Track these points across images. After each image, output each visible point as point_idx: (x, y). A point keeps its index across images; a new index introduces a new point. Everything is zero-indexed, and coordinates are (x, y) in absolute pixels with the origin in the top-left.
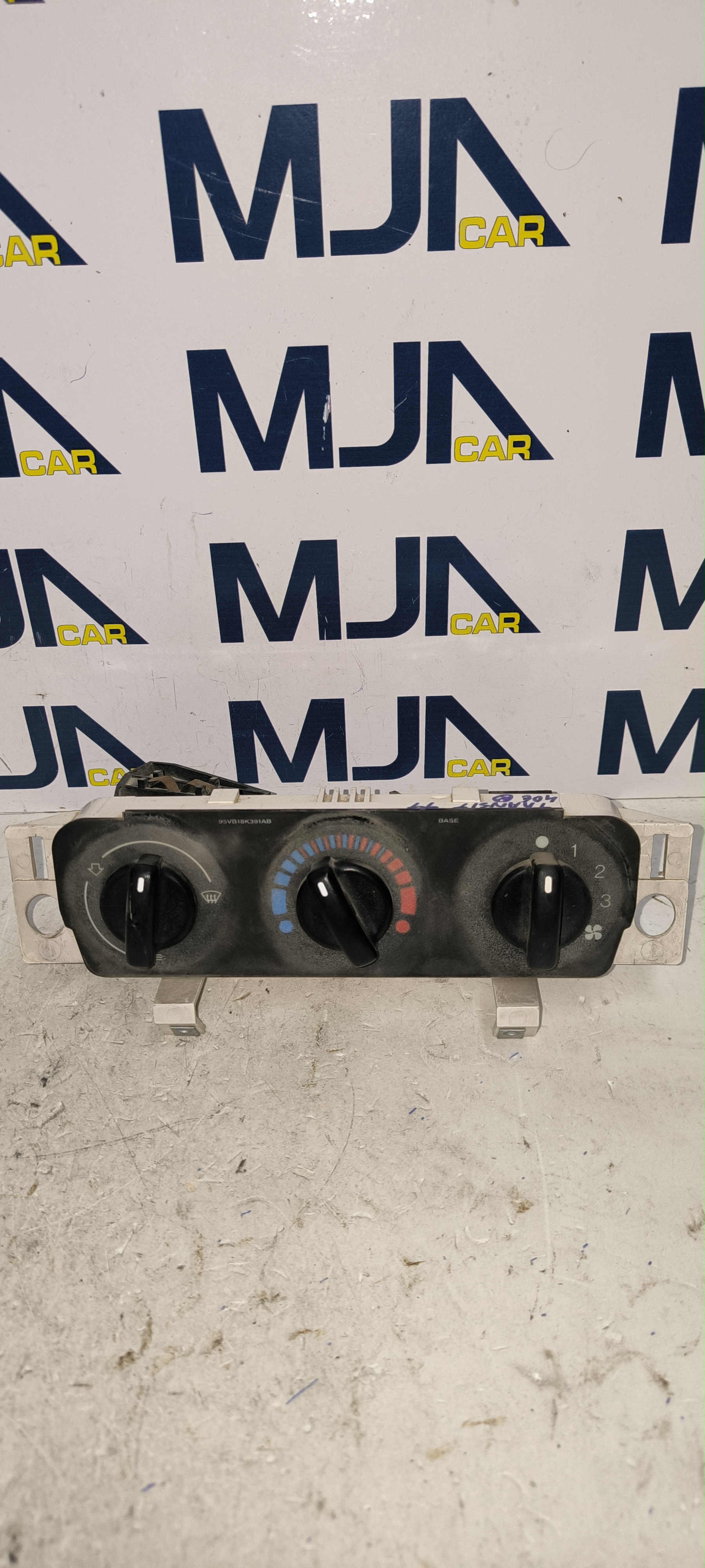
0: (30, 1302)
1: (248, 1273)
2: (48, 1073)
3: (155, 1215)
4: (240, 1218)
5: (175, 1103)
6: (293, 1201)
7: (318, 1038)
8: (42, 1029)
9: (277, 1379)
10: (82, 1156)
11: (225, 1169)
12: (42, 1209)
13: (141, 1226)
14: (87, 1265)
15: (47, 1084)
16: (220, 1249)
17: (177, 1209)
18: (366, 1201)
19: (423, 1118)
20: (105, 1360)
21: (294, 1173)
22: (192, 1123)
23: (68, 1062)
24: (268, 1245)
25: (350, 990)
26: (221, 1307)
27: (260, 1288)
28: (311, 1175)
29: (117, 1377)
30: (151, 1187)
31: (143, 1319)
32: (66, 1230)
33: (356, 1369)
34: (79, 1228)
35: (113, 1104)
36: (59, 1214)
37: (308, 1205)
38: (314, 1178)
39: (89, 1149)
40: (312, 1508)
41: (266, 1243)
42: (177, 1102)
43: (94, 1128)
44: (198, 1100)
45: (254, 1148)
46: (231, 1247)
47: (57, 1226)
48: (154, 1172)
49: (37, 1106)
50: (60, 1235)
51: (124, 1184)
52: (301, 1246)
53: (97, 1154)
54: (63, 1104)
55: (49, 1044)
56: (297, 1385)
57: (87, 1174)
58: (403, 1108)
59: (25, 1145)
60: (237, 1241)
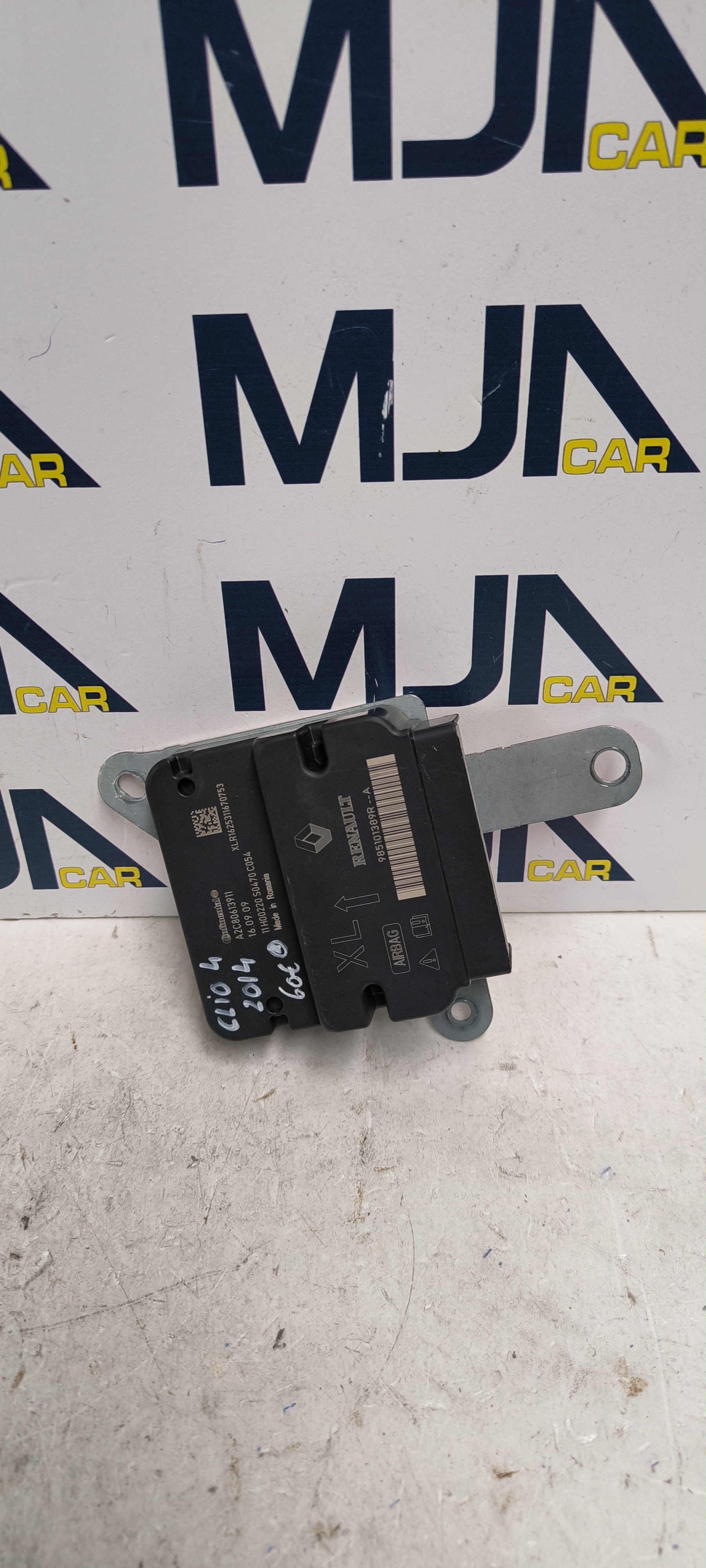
1: (299, 1495)
2: (30, 1209)
3: (174, 1413)
4: (282, 1414)
5: (190, 1251)
6: (348, 1387)
7: (362, 1152)
8: (19, 1146)
10: (78, 1329)
11: (259, 1343)
12: (31, 1409)
13: (158, 1429)
14: (93, 1490)
15: (29, 1224)
16: (259, 1461)
17: (202, 1404)
18: (439, 1385)
19: (500, 1264)
21: (346, 1347)
22: (213, 1279)
23: (55, 1194)
24: (322, 1453)
25: (397, 1083)
26: (268, 1548)
27: (315, 1519)
28: (368, 1350)
30: (168, 1371)
32: (63, 1438)
34: (80, 1436)
35: (114, 1252)
36: (53, 1416)
37: (366, 1393)
38: (371, 1353)
39: (86, 1319)
41: (318, 1451)
42: (193, 1248)
43: (90, 1289)
44: (219, 1245)
45: (294, 1313)
46: (273, 1458)
47: (51, 1433)
48: (171, 1349)
49: (18, 1257)
50: (56, 1446)
51: (134, 1368)
52: (362, 1453)
53: (97, 1325)
54: (50, 1253)
55: (30, 1167)
57: (86, 1355)
58: (475, 1250)
59: (6, 1314)
60: (280, 1449)
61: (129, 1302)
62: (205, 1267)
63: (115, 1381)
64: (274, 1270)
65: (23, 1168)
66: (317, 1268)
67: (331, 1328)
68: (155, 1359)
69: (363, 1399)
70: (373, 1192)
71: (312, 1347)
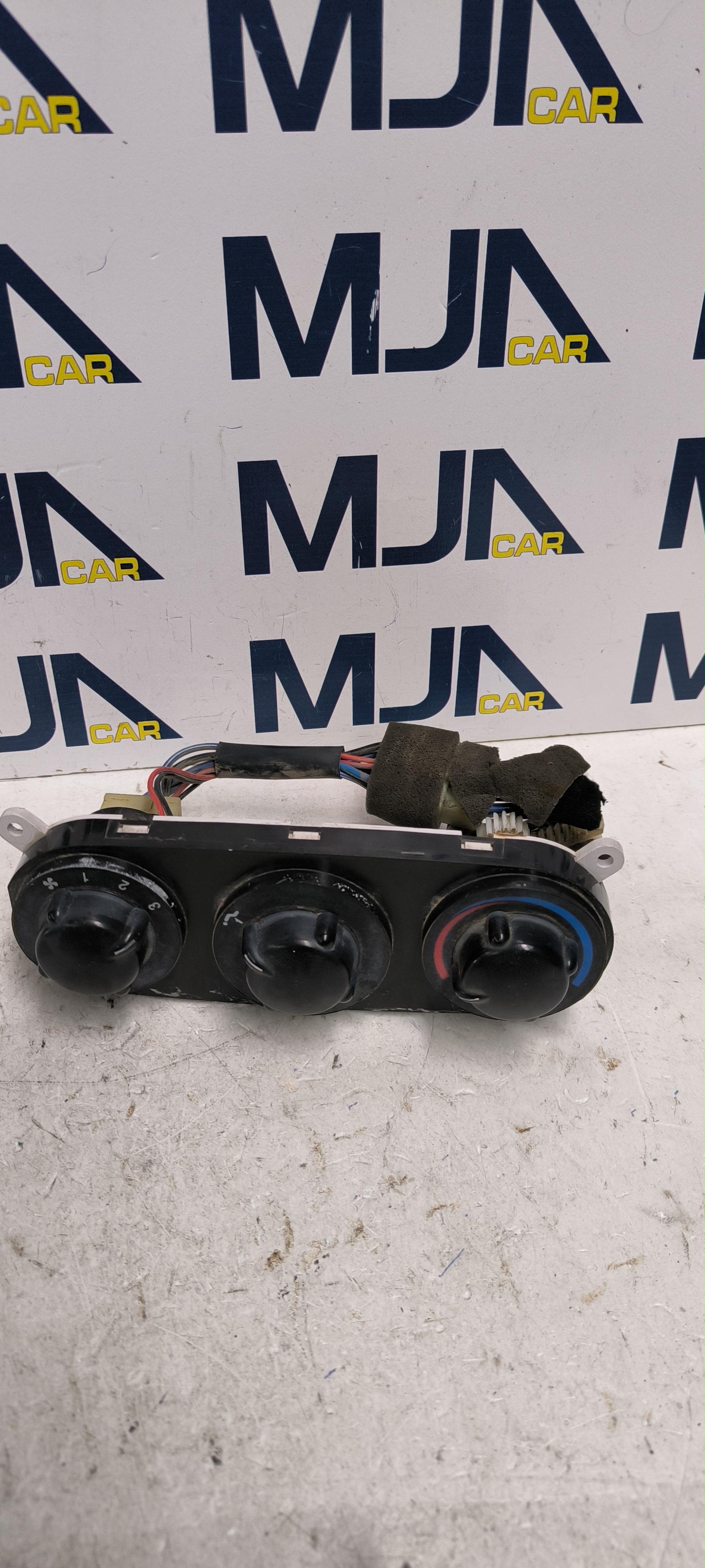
0: (161, 1220)
1: (371, 1160)
3: (263, 1119)
6: (396, 1088)
9: (425, 1255)
10: (172, 1072)
11: (320, 1066)
12: (146, 1129)
13: (253, 1131)
14: (209, 1176)
15: (114, 1004)
16: (336, 1143)
17: (284, 1111)
18: (465, 1079)
20: (253, 1264)
21: (390, 1062)
22: (275, 1027)
24: (383, 1132)
26: (354, 1197)
27: (387, 1174)
28: (407, 1061)
29: (270, 1276)
30: (252, 1092)
31: (280, 1220)
32: (177, 1145)
33: (497, 1234)
34: (191, 1142)
36: (166, 1131)
37: (411, 1090)
38: (409, 1063)
39: (177, 1064)
40: (490, 1364)
41: (381, 1131)
43: (176, 1043)
45: (344, 1043)
46: (348, 1139)
47: (167, 1143)
48: (250, 1078)
49: (110, 1028)
50: (172, 1151)
51: (224, 1093)
52: (415, 1128)
53: (187, 1068)
54: (137, 1023)
56: (446, 1258)
57: (183, 1088)
59: (110, 1068)
60: (351, 1133)
61: (210, 1049)
63: (211, 1104)
68: (240, 1086)
69: (409, 1094)
71: (363, 1064)
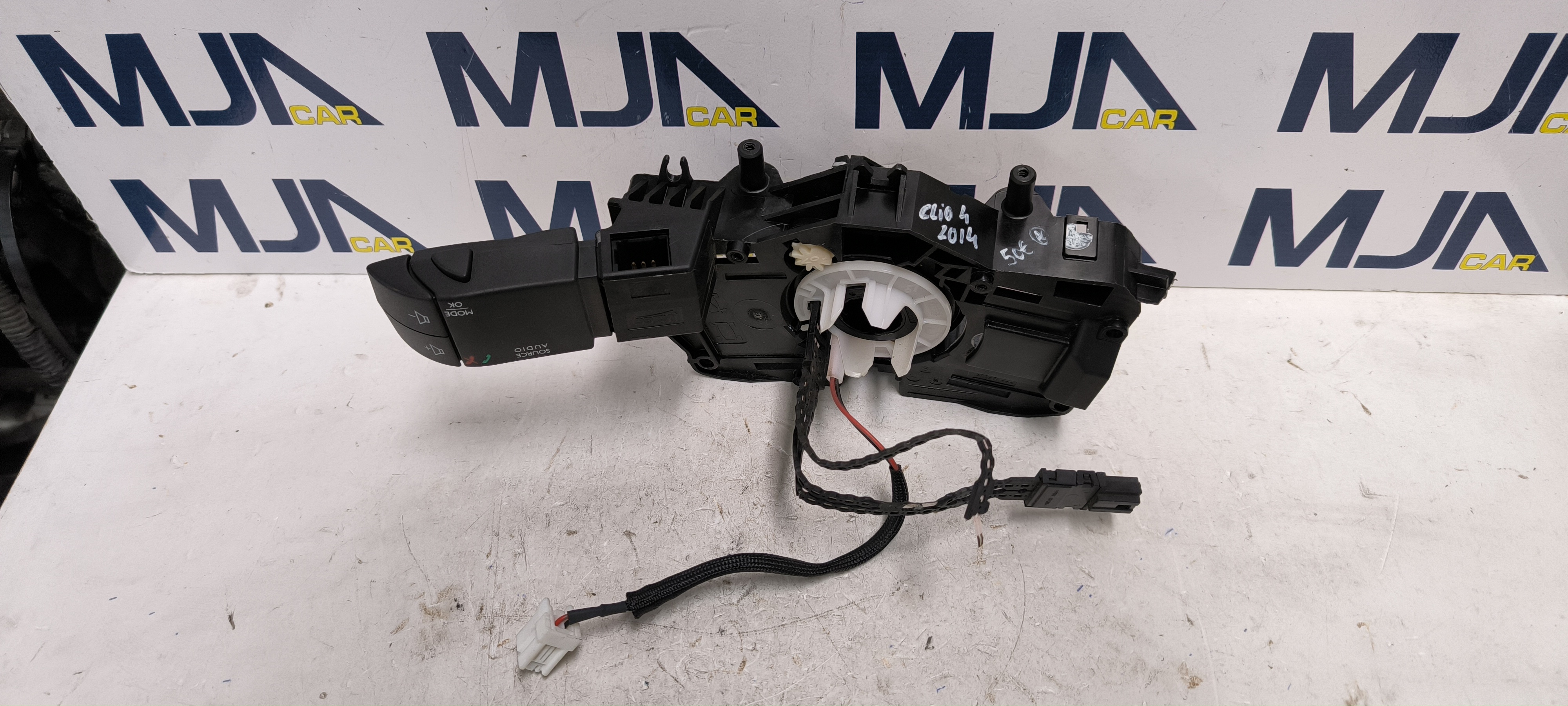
61: (816, 616)
62: (868, 592)
63: (813, 669)
64: (920, 596)
65: (722, 520)
66: (952, 596)
67: (966, 637)
68: (840, 655)
69: (994, 685)
70: (990, 543)
71: (954, 649)
